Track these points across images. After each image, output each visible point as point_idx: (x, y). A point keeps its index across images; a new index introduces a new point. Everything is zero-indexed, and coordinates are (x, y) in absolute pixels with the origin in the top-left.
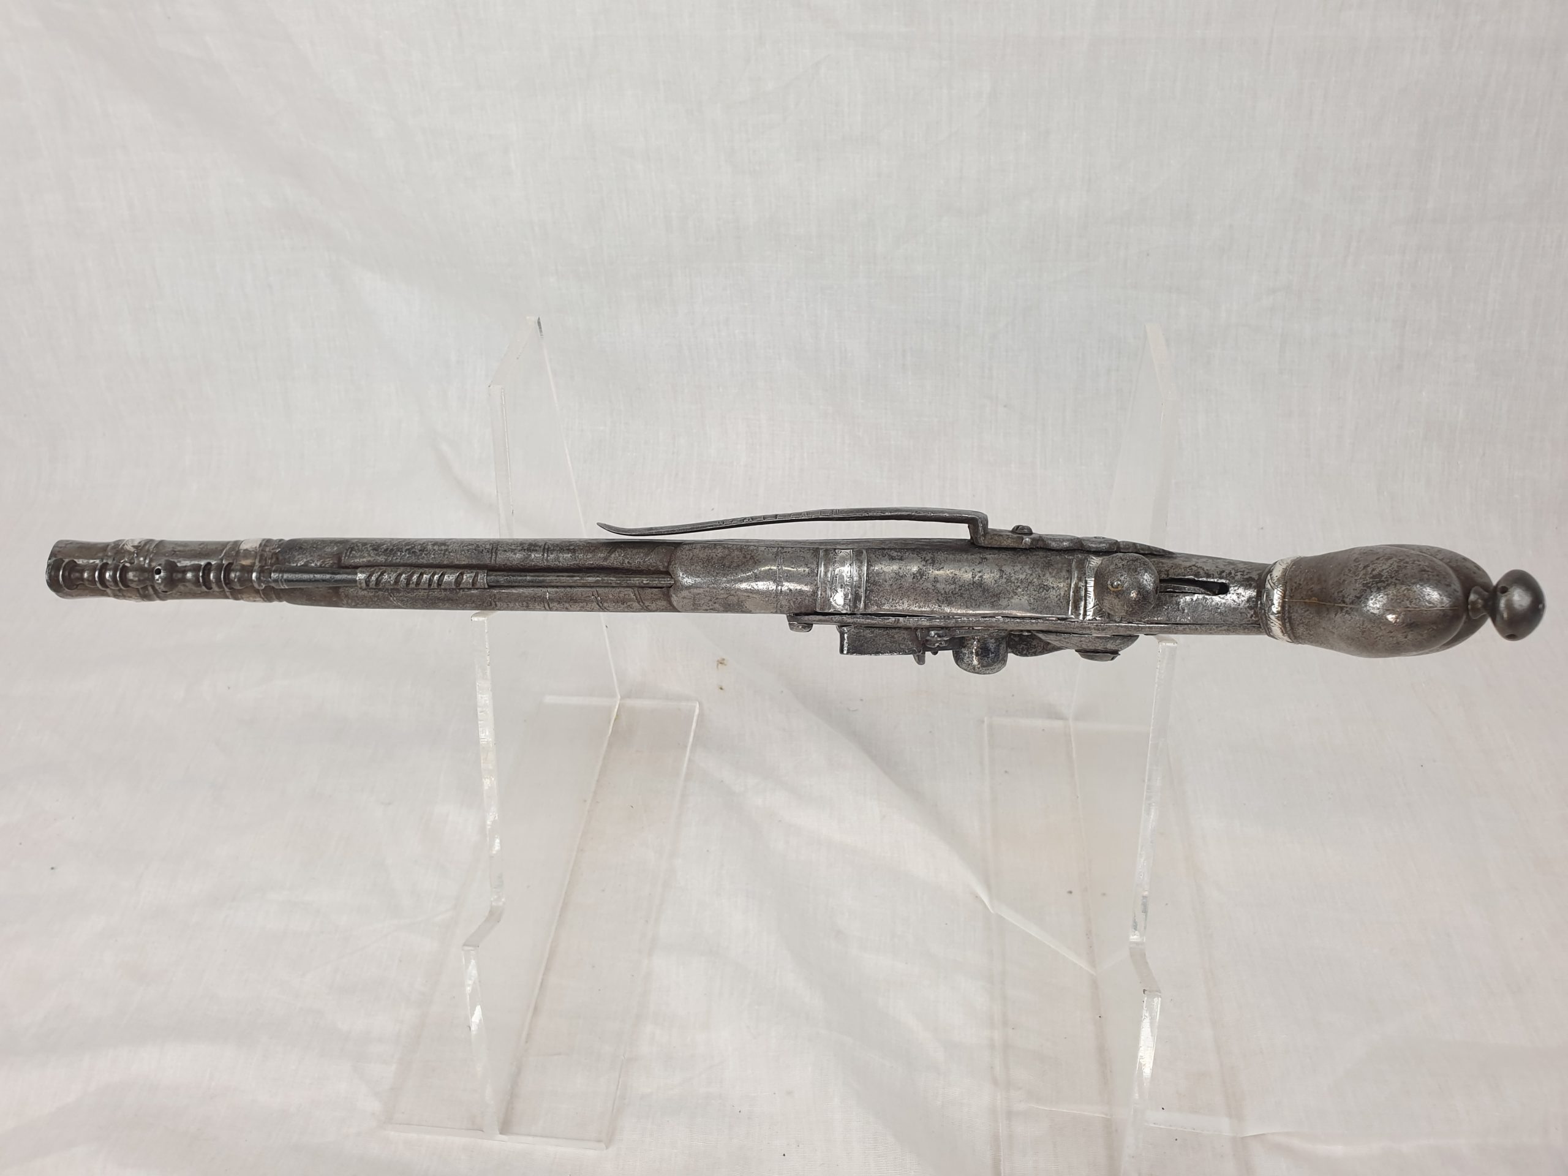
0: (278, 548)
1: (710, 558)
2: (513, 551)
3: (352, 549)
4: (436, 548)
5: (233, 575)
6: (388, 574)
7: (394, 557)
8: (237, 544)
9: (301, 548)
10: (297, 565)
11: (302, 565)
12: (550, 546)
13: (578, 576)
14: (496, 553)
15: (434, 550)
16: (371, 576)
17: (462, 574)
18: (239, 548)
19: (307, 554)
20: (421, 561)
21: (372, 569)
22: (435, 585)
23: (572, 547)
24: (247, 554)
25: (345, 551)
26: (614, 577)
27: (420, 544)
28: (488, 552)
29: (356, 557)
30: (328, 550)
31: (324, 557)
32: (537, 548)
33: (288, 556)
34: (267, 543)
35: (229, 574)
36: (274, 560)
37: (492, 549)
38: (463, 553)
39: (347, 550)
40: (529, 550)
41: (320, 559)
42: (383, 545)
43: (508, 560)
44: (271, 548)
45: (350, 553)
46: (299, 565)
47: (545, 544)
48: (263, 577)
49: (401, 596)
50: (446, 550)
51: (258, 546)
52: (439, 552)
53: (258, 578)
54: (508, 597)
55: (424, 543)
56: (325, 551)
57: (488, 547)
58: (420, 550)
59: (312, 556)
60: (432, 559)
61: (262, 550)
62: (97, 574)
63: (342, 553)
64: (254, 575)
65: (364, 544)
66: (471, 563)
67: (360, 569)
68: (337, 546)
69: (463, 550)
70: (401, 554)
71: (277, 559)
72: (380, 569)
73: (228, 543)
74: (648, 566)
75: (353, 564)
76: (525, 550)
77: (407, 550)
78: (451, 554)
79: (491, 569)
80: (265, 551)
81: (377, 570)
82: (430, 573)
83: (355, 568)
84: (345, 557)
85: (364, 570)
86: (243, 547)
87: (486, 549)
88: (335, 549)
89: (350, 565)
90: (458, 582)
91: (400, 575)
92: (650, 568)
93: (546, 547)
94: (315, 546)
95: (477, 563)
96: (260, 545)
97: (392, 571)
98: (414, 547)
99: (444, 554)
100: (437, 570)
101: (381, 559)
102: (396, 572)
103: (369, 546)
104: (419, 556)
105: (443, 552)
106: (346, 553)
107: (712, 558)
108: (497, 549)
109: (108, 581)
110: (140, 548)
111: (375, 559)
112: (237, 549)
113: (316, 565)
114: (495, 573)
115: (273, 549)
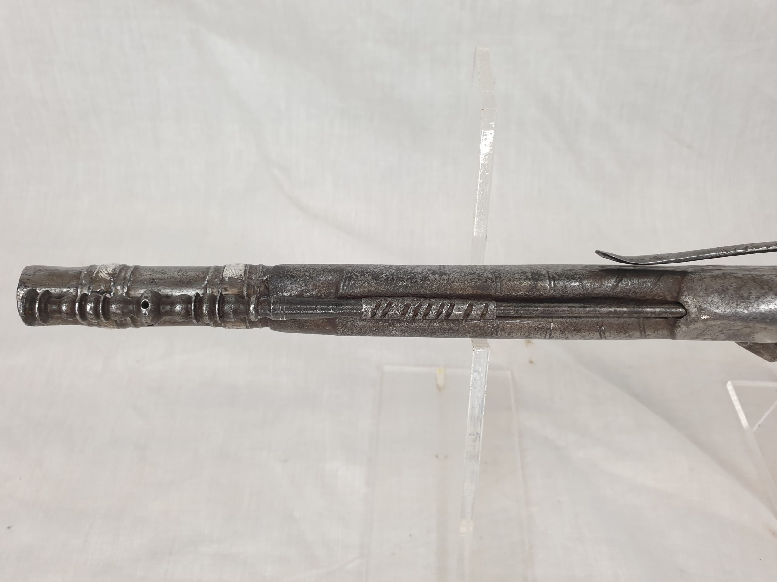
0: (265, 275)
1: (725, 289)
2: (518, 280)
3: (351, 278)
4: (437, 276)
5: (227, 307)
6: (396, 305)
7: (395, 286)
8: (219, 270)
9: (292, 276)
10: (290, 295)
11: (296, 296)
12: (554, 275)
13: (590, 307)
14: (501, 283)
15: (436, 279)
16: (377, 307)
17: (471, 306)
18: (222, 275)
19: (301, 283)
20: (423, 291)
21: (378, 301)
22: (443, 316)
23: (577, 276)
24: (232, 281)
25: (343, 280)
26: (626, 307)
27: (419, 273)
28: (493, 281)
29: (356, 287)
30: (323, 278)
31: (319, 286)
32: (542, 277)
33: (279, 285)
34: (250, 270)
35: (223, 307)
36: (262, 288)
37: (496, 278)
38: (466, 282)
39: (346, 280)
40: (534, 279)
41: (316, 289)
42: (382, 274)
43: (514, 290)
44: (258, 275)
45: (349, 283)
46: (293, 294)
47: (548, 272)
48: (261, 309)
49: (401, 326)
50: (449, 280)
51: (243, 274)
52: (442, 282)
53: (256, 310)
54: (511, 327)
55: (422, 272)
56: (320, 280)
57: (490, 276)
58: (422, 280)
59: (306, 285)
60: (435, 289)
61: (248, 278)
62: (77, 305)
63: (339, 283)
64: (252, 307)
65: (362, 273)
66: (475, 293)
67: (363, 301)
68: (332, 275)
69: (466, 280)
70: (402, 284)
71: (267, 288)
72: (386, 300)
73: (208, 268)
74: (655, 295)
75: (353, 294)
76: (530, 279)
77: (408, 280)
78: (454, 284)
79: (499, 300)
80: (251, 279)
81: (383, 302)
82: (438, 304)
83: (358, 298)
84: (343, 288)
85: (369, 300)
86: (227, 274)
87: (489, 278)
88: (330, 278)
89: (350, 295)
90: (467, 314)
91: (408, 306)
92: (656, 297)
93: (551, 276)
94: (308, 274)
95: (482, 293)
96: (245, 271)
97: (398, 302)
98: (414, 277)
99: (447, 284)
100: (445, 301)
101: (383, 289)
102: (404, 303)
103: (367, 275)
104: (421, 285)
105: (445, 282)
106: (344, 283)
107: (727, 289)
108: (501, 278)
109: (89, 314)
110: (115, 276)
111: (376, 289)
112: (221, 277)
113: (312, 294)
114: (504, 304)
115: (259, 277)
